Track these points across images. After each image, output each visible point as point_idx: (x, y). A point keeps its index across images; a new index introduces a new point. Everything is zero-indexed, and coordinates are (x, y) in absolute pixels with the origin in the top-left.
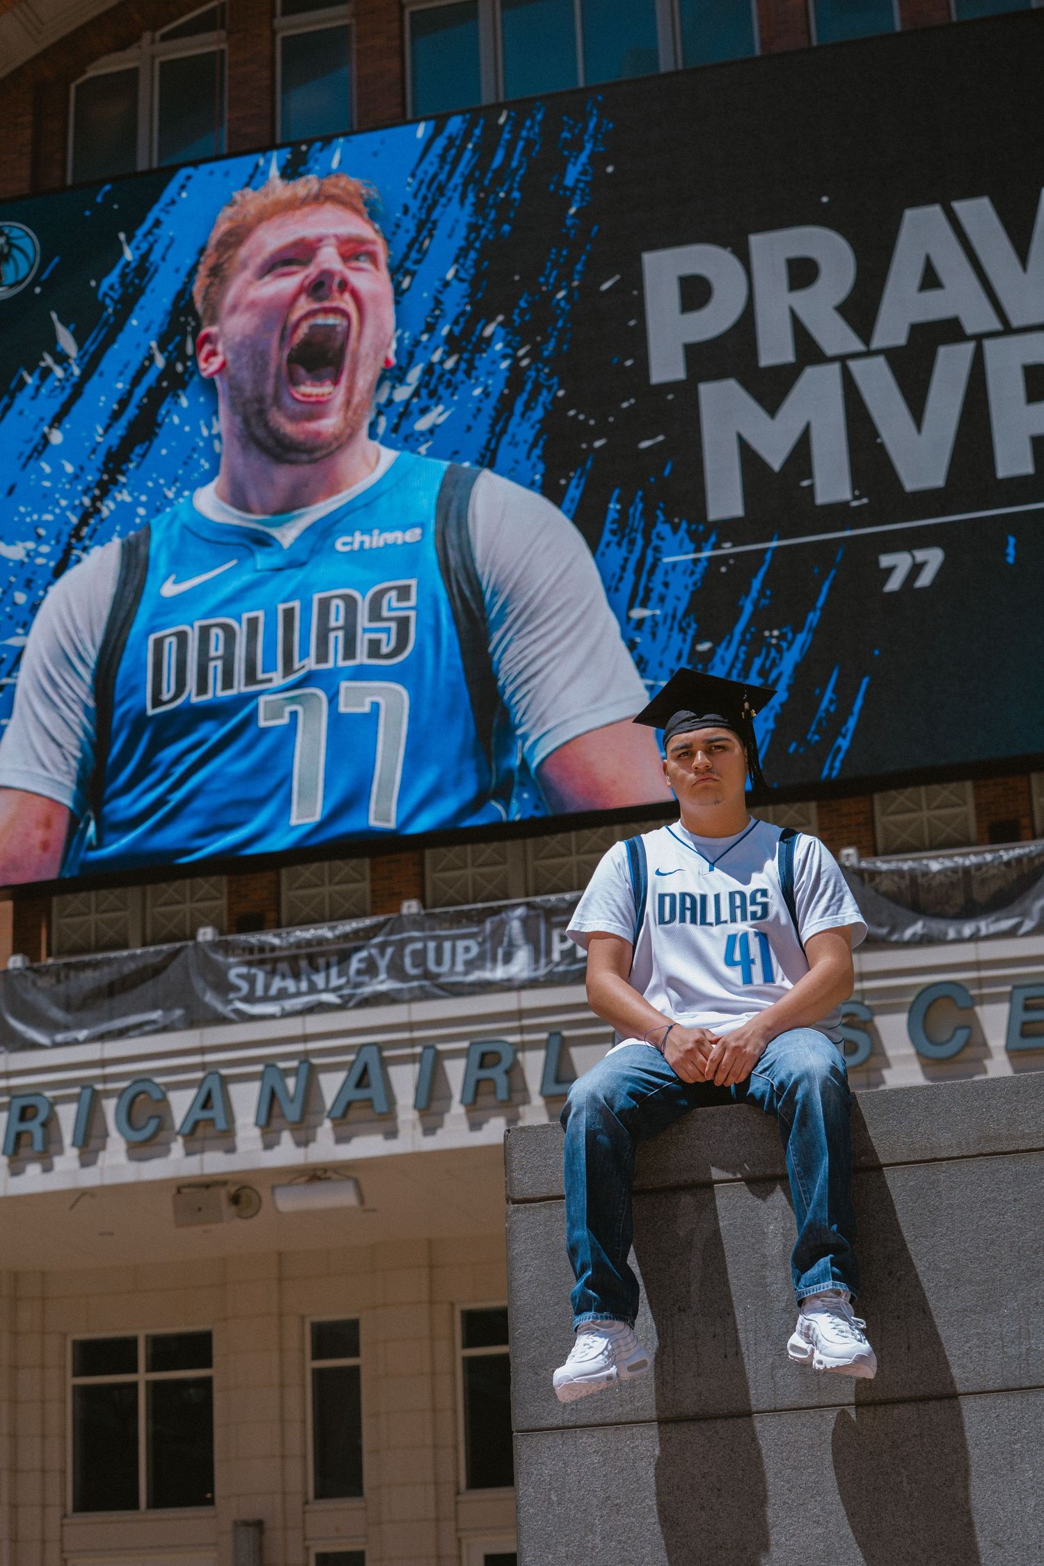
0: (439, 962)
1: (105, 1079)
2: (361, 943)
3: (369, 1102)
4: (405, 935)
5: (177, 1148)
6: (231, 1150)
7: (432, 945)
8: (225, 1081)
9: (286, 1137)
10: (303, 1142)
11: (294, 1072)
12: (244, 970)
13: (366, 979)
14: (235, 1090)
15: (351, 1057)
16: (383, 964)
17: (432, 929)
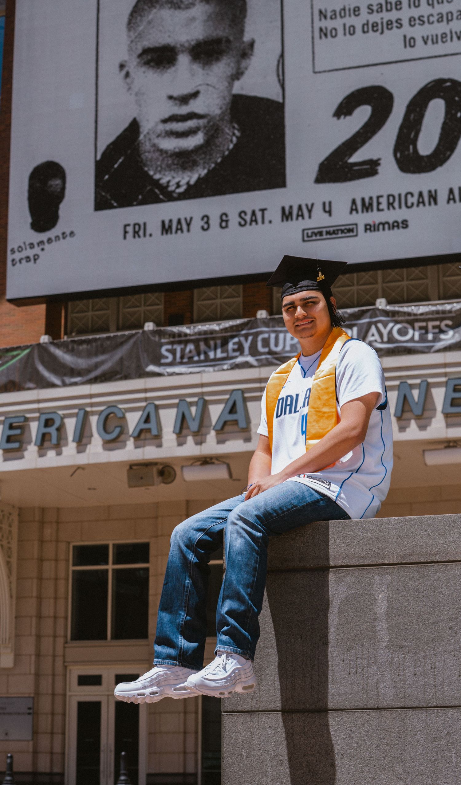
0: (276, 345)
1: (92, 405)
2: (234, 333)
3: (236, 422)
4: (259, 330)
5: (130, 443)
6: (160, 446)
7: (273, 336)
8: (157, 407)
9: (190, 439)
10: (199, 443)
11: (195, 404)
12: (169, 347)
13: (237, 354)
14: (162, 412)
15: (227, 397)
16: (246, 346)
17: (273, 327)
